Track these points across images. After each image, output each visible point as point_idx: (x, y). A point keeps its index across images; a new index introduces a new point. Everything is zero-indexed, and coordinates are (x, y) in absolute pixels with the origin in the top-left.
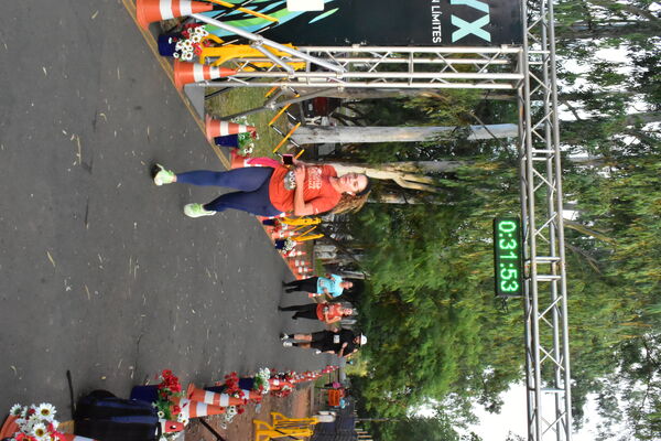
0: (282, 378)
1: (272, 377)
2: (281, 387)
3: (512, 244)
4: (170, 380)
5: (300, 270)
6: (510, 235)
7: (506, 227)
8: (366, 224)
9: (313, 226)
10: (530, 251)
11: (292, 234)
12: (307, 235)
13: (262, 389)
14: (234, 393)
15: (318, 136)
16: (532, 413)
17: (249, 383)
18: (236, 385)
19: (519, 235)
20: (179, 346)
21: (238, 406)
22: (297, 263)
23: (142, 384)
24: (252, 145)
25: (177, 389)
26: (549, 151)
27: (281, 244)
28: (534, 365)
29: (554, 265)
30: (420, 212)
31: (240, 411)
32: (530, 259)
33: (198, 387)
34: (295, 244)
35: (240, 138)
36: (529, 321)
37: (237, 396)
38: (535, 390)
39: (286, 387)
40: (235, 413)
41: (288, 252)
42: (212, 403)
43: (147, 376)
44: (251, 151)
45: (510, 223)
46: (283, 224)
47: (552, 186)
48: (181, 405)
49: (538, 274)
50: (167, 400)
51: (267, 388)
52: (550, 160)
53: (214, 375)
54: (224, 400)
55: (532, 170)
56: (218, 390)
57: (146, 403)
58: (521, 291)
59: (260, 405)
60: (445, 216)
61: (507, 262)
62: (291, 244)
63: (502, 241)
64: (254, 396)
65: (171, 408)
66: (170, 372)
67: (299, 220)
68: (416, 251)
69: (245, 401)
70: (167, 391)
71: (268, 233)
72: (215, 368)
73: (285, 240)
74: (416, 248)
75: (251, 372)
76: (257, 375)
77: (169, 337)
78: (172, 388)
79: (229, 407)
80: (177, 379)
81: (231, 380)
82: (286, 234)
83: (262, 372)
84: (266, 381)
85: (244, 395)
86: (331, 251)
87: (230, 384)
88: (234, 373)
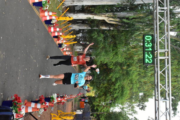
0: (61, 97)
1: (58, 97)
2: (61, 101)
3: (150, 45)
4: (17, 98)
6: (149, 41)
7: (148, 38)
8: (94, 37)
9: (73, 38)
10: (157, 47)
11: (64, 41)
12: (71, 42)
13: (54, 101)
14: (43, 103)
15: (75, 2)
16: (157, 109)
17: (48, 99)
18: (43, 100)
19: (153, 41)
20: (21, 86)
21: (44, 108)
23: (6, 100)
24: (48, 6)
25: (20, 102)
26: (165, 8)
27: (60, 45)
28: (158, 91)
29: (166, 53)
31: (45, 110)
32: (157, 50)
33: (28, 101)
34: (66, 45)
35: (43, 3)
36: (156, 74)
37: (44, 104)
38: (158, 100)
39: (63, 101)
40: (43, 111)
41: (63, 49)
42: (34, 107)
43: (8, 97)
44: (47, 8)
45: (150, 36)
46: (61, 37)
47: (166, 22)
48: (22, 108)
49: (160, 56)
50: (16, 106)
51: (56, 101)
52: (165, 12)
53: (35, 96)
54: (39, 106)
55: (158, 16)
56: (36, 102)
57: (8, 107)
58: (153, 63)
59: (53, 108)
60: (125, 34)
61: (148, 52)
62: (65, 46)
63: (146, 44)
64: (51, 104)
65: (18, 109)
66: (17, 95)
67: (67, 36)
68: (113, 48)
69: (47, 106)
70: (16, 102)
71: (55, 41)
72: (35, 94)
73: (62, 44)
74: (114, 47)
75: (49, 95)
76: (52, 96)
77: (16, 82)
78: (18, 101)
79: (41, 109)
80: (20, 98)
81: (41, 98)
82: (62, 42)
83: (54, 95)
84: (55, 98)
85: (46, 104)
86: (80, 48)
87: (41, 100)
88: (43, 95)
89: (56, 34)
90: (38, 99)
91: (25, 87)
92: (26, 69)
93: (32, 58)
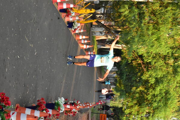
0: (71, 104)
1: (66, 104)
2: (71, 109)
4: (4, 99)
5: (83, 42)
8: (123, 14)
11: (77, 18)
12: (85, 20)
13: (60, 109)
14: (43, 110)
18: (44, 106)
20: (10, 82)
21: (45, 117)
22: (81, 37)
25: (9, 104)
27: (71, 24)
30: (157, 7)
33: (22, 106)
34: (79, 25)
37: (45, 112)
39: (74, 110)
41: (75, 30)
42: (30, 114)
46: (72, 12)
48: (11, 114)
50: (2, 110)
51: (63, 109)
53: (31, 100)
54: (37, 113)
56: (33, 108)
60: (172, 9)
62: (77, 25)
64: (55, 113)
65: (5, 115)
66: (4, 94)
67: (81, 10)
68: (153, 30)
69: (50, 115)
70: (2, 105)
71: (63, 18)
72: (32, 96)
73: (73, 22)
74: (154, 28)
75: (53, 100)
77: (3, 75)
78: (5, 103)
79: (40, 118)
80: (8, 98)
81: (41, 102)
82: (74, 18)
83: (60, 99)
84: (62, 105)
85: (49, 112)
86: (102, 31)
87: (40, 105)
88: (43, 98)
89: (65, 6)
90: (35, 105)
91: (16, 84)
92: (19, 57)
93: (27, 41)
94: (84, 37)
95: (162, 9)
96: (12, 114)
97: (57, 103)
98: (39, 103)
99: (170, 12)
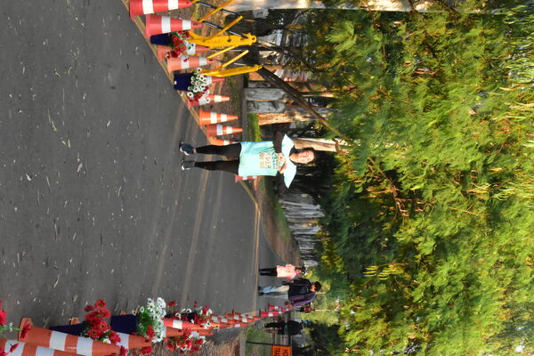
0: (187, 318)
1: (170, 316)
2: (186, 333)
5: (220, 132)
8: (339, 49)
9: (243, 48)
11: (203, 62)
13: (152, 334)
14: (102, 336)
17: (131, 323)
18: (105, 323)
20: (3, 252)
22: (213, 118)
27: (184, 80)
30: (438, 28)
33: (38, 324)
34: (209, 81)
37: (107, 341)
39: (194, 335)
41: (198, 96)
42: (62, 349)
46: (187, 43)
48: (7, 349)
51: (161, 333)
53: (67, 307)
54: (85, 346)
56: (74, 331)
60: (483, 34)
62: (205, 81)
64: (139, 344)
67: (216, 39)
68: (429, 97)
69: (123, 350)
71: (161, 60)
72: (68, 294)
73: (192, 74)
74: (431, 92)
75: (131, 305)
76: (142, 310)
81: (97, 313)
82: (194, 62)
83: (152, 304)
84: (159, 320)
85: (119, 341)
86: (276, 99)
87: (94, 321)
88: (102, 301)
89: (166, 27)
90: (77, 321)
91: (21, 259)
92: (29, 179)
93: (55, 129)
94: (224, 118)
95: (453, 36)
96: (11, 350)
97: (145, 314)
98: (92, 316)
99: (477, 42)
